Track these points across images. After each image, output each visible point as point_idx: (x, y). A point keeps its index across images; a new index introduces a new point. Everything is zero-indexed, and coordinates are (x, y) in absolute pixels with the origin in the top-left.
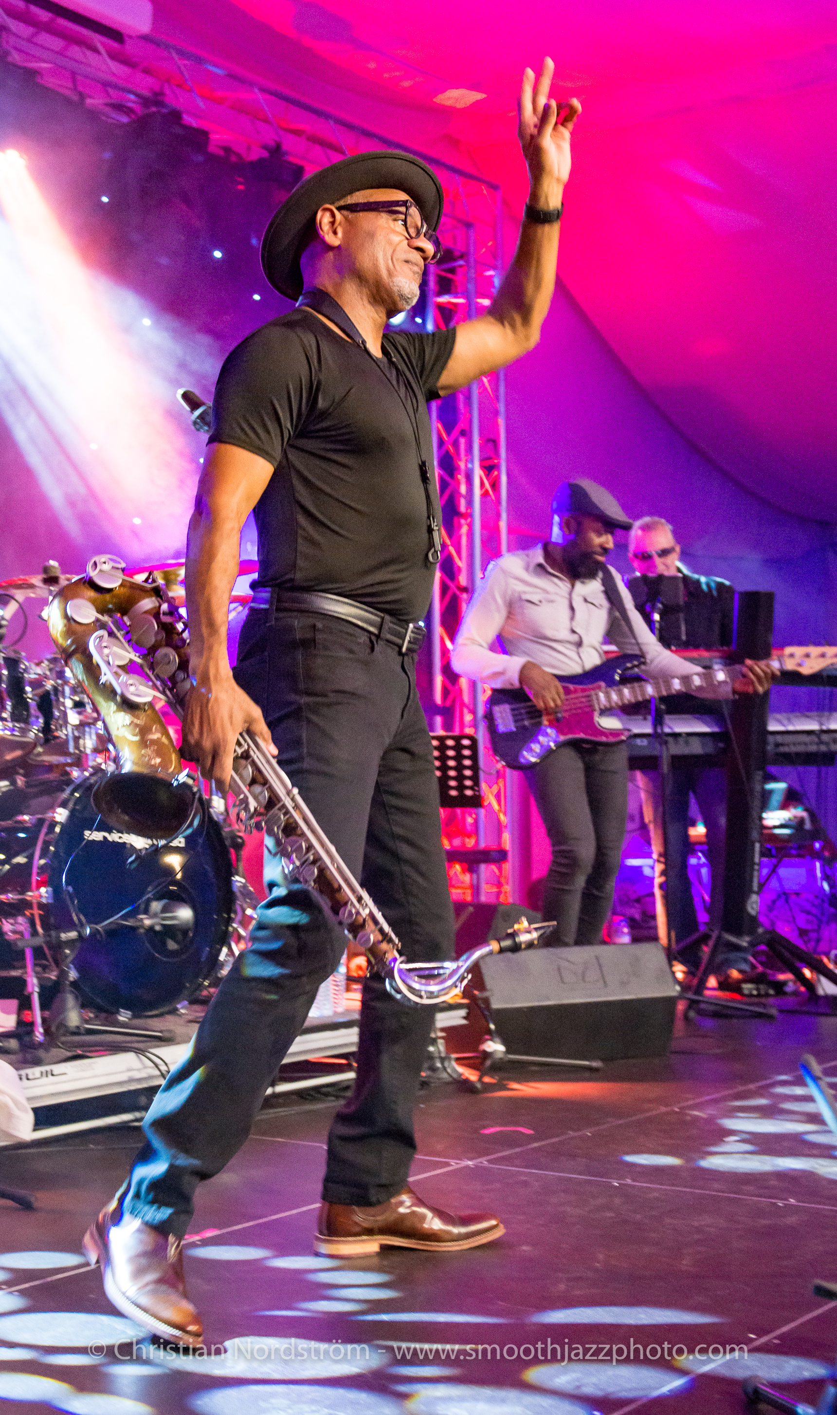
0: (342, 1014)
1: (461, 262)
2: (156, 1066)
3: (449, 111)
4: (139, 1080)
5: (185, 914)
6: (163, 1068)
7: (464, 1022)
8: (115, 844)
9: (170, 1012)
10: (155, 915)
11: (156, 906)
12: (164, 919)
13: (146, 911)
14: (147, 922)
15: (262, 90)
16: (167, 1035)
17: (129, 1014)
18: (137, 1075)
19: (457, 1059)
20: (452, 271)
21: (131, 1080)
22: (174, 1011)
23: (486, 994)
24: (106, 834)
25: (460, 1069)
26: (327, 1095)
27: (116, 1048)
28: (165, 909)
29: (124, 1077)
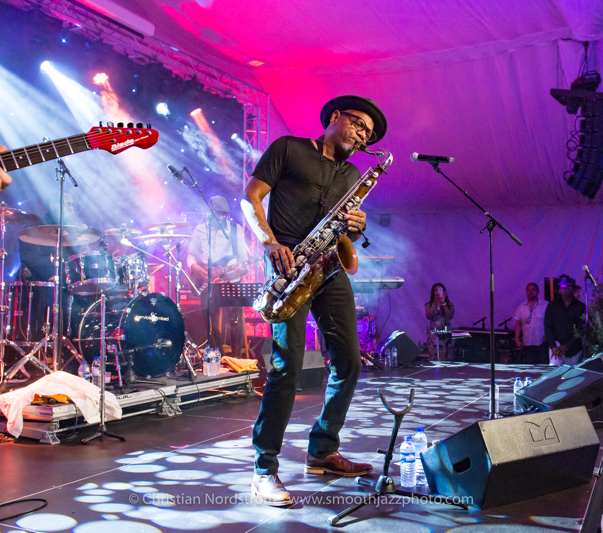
0: (219, 375)
1: (255, 119)
2: (161, 394)
3: (253, 67)
4: (155, 398)
5: (169, 343)
6: (163, 394)
7: (258, 377)
8: (146, 320)
9: (163, 376)
10: (159, 344)
11: (159, 340)
12: (162, 345)
13: (156, 342)
14: (157, 346)
15: (191, 57)
16: (164, 383)
17: (150, 377)
18: (155, 397)
19: (256, 389)
20: (252, 121)
21: (152, 398)
22: (165, 375)
23: (266, 368)
24: (143, 317)
25: (257, 392)
26: (214, 401)
27: (147, 388)
28: (162, 342)
29: (150, 397)
